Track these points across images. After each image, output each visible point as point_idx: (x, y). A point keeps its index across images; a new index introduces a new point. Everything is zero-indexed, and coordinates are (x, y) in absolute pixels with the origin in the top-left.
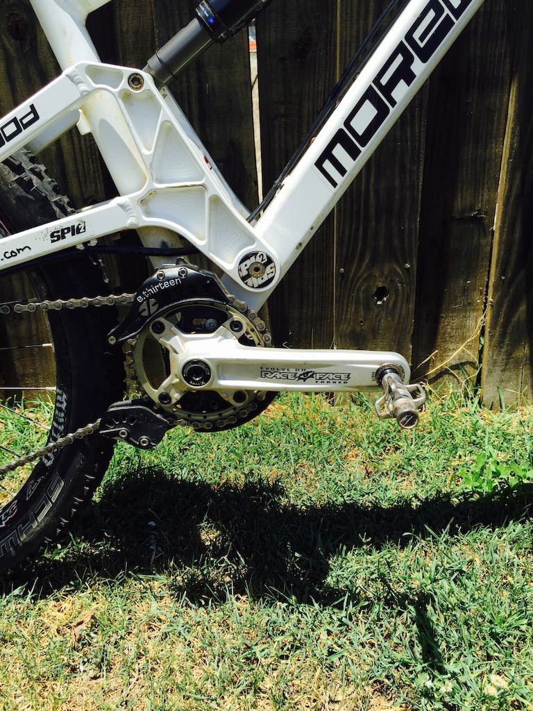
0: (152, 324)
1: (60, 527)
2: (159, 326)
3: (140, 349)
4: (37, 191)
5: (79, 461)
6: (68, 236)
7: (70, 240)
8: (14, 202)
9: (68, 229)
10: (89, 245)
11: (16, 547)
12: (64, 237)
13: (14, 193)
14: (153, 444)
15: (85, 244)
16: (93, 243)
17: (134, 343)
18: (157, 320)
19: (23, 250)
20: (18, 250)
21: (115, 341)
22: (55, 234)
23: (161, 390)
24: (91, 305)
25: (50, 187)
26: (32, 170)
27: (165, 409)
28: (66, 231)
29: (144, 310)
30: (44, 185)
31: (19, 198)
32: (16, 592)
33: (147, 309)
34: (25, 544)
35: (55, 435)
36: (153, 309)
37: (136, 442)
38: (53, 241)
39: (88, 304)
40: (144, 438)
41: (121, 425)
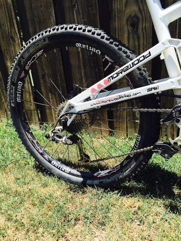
0: (175, 119)
1: (132, 176)
2: (178, 120)
3: (170, 126)
4: (144, 76)
5: (141, 158)
6: (153, 90)
7: (153, 91)
8: (137, 79)
9: (153, 88)
10: (158, 93)
11: (118, 179)
12: (151, 90)
13: (137, 77)
14: (169, 157)
15: (157, 93)
16: (160, 93)
17: (168, 125)
18: (178, 118)
19: (138, 93)
20: (137, 93)
21: (162, 123)
22: (149, 89)
23: (174, 141)
24: (156, 112)
25: (147, 75)
26: (144, 70)
27: (175, 147)
28: (152, 89)
29: (174, 115)
30: (146, 74)
31: (139, 78)
32: (116, 192)
33: (175, 115)
34: (121, 178)
35: (135, 148)
36: (177, 115)
37: (163, 156)
38: (148, 91)
39: (155, 111)
40: (166, 155)
41: (159, 149)
